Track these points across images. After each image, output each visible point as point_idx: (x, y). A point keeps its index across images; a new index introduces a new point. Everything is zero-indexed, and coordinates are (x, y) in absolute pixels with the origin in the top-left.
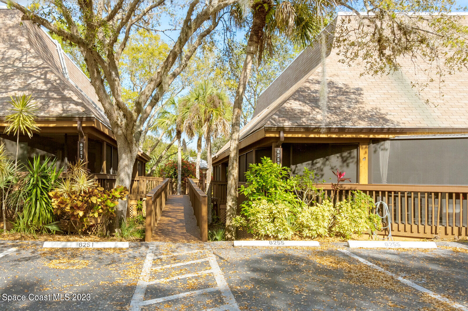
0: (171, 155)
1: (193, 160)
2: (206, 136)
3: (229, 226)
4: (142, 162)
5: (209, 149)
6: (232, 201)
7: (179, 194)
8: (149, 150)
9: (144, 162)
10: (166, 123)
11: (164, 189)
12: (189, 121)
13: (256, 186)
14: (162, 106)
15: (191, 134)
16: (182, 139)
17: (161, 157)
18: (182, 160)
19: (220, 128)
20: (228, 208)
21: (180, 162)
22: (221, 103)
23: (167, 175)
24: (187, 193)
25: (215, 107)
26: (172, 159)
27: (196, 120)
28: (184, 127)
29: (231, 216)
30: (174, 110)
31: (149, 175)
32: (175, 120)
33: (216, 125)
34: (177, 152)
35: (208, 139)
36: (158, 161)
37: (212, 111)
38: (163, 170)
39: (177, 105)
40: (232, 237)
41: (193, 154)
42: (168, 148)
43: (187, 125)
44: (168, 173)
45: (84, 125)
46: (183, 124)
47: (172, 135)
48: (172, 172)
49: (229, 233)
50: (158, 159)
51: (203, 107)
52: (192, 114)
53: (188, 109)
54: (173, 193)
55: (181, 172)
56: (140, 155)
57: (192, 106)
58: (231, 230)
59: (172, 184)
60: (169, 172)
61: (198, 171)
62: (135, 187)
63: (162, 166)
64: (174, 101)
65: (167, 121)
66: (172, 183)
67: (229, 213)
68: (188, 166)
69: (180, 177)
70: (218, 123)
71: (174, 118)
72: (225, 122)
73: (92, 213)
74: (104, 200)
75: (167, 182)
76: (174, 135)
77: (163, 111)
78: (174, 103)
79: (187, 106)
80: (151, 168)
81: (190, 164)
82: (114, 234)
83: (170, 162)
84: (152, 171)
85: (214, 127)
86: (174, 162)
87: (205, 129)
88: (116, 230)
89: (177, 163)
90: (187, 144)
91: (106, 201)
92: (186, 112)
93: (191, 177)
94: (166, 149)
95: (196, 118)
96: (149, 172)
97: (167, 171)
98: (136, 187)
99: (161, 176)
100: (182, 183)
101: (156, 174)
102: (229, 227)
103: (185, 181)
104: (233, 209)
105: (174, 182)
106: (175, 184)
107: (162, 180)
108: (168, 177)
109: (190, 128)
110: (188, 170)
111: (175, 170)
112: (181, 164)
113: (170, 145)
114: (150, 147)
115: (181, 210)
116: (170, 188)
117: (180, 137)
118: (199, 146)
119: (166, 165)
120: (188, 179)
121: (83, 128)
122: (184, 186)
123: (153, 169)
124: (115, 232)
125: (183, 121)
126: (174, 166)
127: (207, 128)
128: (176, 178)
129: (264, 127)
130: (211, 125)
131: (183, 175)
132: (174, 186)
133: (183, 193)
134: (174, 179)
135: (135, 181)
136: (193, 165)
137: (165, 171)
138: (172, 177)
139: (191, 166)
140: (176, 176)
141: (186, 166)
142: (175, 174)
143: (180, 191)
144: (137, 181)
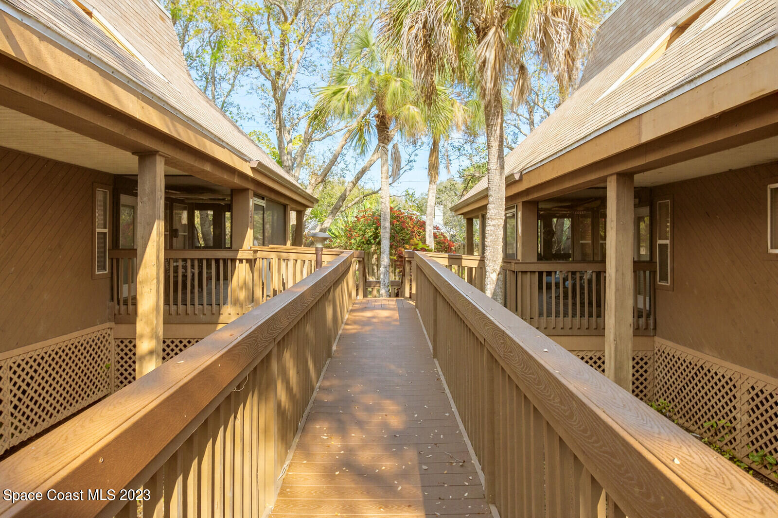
0: (367, 196)
4: (285, 206)
7: (384, 293)
8: (313, 181)
9: (292, 206)
10: (347, 90)
17: (343, 198)
18: (391, 209)
21: (387, 213)
36: (336, 208)
48: (369, 233)
61: (430, 229)
68: (402, 219)
69: (386, 242)
81: (406, 217)
89: (380, 214)
97: (360, 230)
98: (244, 283)
106: (375, 256)
110: (402, 229)
111: (376, 229)
112: (389, 215)
118: (434, 167)
119: (358, 220)
120: (412, 254)
126: (376, 221)
133: (398, 288)
134: (373, 246)
135: (241, 261)
136: (411, 219)
137: (357, 231)
138: (371, 243)
139: (408, 220)
140: (377, 240)
141: (398, 221)
142: (376, 236)
143: (387, 281)
144: (248, 261)
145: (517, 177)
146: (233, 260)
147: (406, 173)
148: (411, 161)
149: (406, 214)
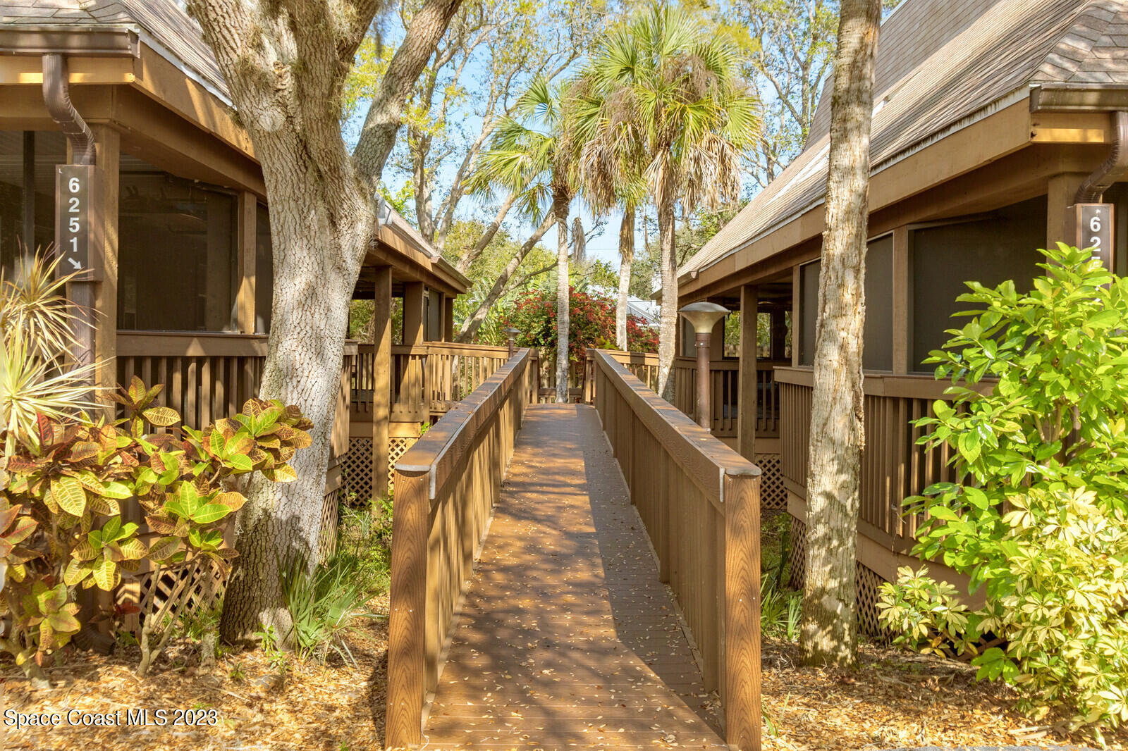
0: (535, 274)
1: (602, 291)
2: (659, 200)
3: (823, 591)
4: (440, 295)
5: (667, 247)
6: (840, 471)
7: (560, 400)
8: (465, 257)
9: (447, 294)
10: (520, 161)
11: (510, 393)
12: (600, 148)
13: (1021, 405)
14: (508, 112)
15: (607, 194)
16: (570, 221)
17: (503, 280)
18: (571, 289)
19: (711, 171)
20: (818, 503)
21: (564, 296)
22: (714, 84)
23: (521, 336)
24: (588, 399)
25: (694, 96)
26: (539, 285)
27: (623, 144)
28: (581, 171)
29: (835, 543)
30: (546, 122)
31: (465, 338)
32: (550, 152)
33: (697, 160)
34: (556, 264)
35: (666, 214)
36: (494, 294)
37: (683, 111)
38: (510, 321)
39: (556, 104)
40: (836, 649)
41: (603, 274)
42: (526, 252)
43: (594, 159)
44: (527, 331)
45: (76, 78)
46: (578, 156)
47: (540, 206)
48: (537, 329)
49: (822, 626)
50: (493, 284)
51: (652, 96)
52: (610, 123)
53: (597, 104)
54: (541, 393)
55: (567, 325)
56: (430, 268)
57: (610, 91)
58: (835, 615)
59: (539, 366)
60: (530, 326)
61: (621, 323)
62: (413, 379)
63: (508, 309)
64: (545, 91)
65: (522, 158)
66: (537, 362)
67: (821, 530)
68: (588, 308)
69: (563, 343)
70: (704, 156)
71: (546, 146)
72: (728, 151)
73: (83, 564)
74: (164, 482)
75: (523, 364)
76: (544, 204)
77: (508, 126)
78: (544, 100)
79: (592, 95)
80: (473, 316)
81: (595, 304)
82: (253, 636)
83: (531, 297)
84: (476, 325)
85: (687, 167)
86: (543, 297)
87: (654, 176)
88: (265, 617)
89: (555, 299)
90: (587, 238)
91: (171, 489)
92: (590, 116)
93: (602, 345)
94: (518, 255)
95: (624, 132)
96: (465, 328)
97: (522, 322)
98: (417, 379)
99: (504, 340)
100: (570, 362)
101: (488, 332)
102: (826, 597)
103: (583, 358)
104: (842, 508)
105: (545, 359)
106: (546, 364)
107: (504, 355)
108: (526, 344)
109: (603, 172)
110: (588, 323)
111: (548, 322)
112: (567, 301)
113: (532, 242)
114: (467, 247)
115: (573, 473)
116: (530, 383)
117: (566, 212)
118: (626, 243)
119: (519, 308)
120: (593, 353)
121: (73, 90)
122: (577, 373)
123: (478, 316)
124: (260, 629)
125: (580, 149)
126: (547, 309)
127: (661, 172)
128: (553, 344)
129: (1025, 93)
130: (676, 162)
131: (573, 335)
132: (543, 371)
133: (578, 397)
134: (543, 348)
135: (414, 357)
136: (602, 307)
137: (517, 324)
138: (539, 343)
139: (597, 308)
140: (550, 339)
141: (582, 309)
142: (547, 333)
143: (564, 389)
144: (421, 356)
145: (694, 275)
146: (406, 356)
147: (594, 239)
148: (602, 223)
149: (595, 299)
